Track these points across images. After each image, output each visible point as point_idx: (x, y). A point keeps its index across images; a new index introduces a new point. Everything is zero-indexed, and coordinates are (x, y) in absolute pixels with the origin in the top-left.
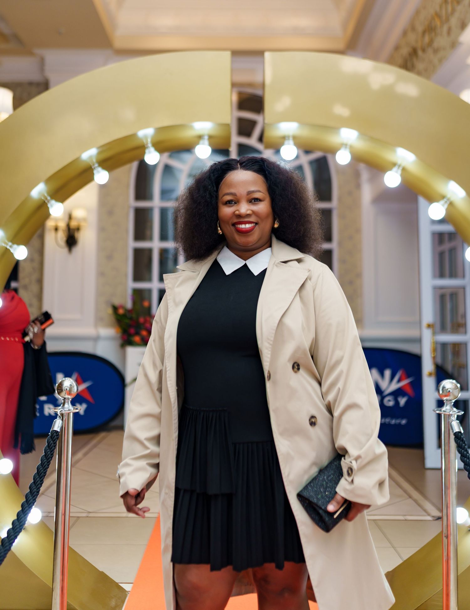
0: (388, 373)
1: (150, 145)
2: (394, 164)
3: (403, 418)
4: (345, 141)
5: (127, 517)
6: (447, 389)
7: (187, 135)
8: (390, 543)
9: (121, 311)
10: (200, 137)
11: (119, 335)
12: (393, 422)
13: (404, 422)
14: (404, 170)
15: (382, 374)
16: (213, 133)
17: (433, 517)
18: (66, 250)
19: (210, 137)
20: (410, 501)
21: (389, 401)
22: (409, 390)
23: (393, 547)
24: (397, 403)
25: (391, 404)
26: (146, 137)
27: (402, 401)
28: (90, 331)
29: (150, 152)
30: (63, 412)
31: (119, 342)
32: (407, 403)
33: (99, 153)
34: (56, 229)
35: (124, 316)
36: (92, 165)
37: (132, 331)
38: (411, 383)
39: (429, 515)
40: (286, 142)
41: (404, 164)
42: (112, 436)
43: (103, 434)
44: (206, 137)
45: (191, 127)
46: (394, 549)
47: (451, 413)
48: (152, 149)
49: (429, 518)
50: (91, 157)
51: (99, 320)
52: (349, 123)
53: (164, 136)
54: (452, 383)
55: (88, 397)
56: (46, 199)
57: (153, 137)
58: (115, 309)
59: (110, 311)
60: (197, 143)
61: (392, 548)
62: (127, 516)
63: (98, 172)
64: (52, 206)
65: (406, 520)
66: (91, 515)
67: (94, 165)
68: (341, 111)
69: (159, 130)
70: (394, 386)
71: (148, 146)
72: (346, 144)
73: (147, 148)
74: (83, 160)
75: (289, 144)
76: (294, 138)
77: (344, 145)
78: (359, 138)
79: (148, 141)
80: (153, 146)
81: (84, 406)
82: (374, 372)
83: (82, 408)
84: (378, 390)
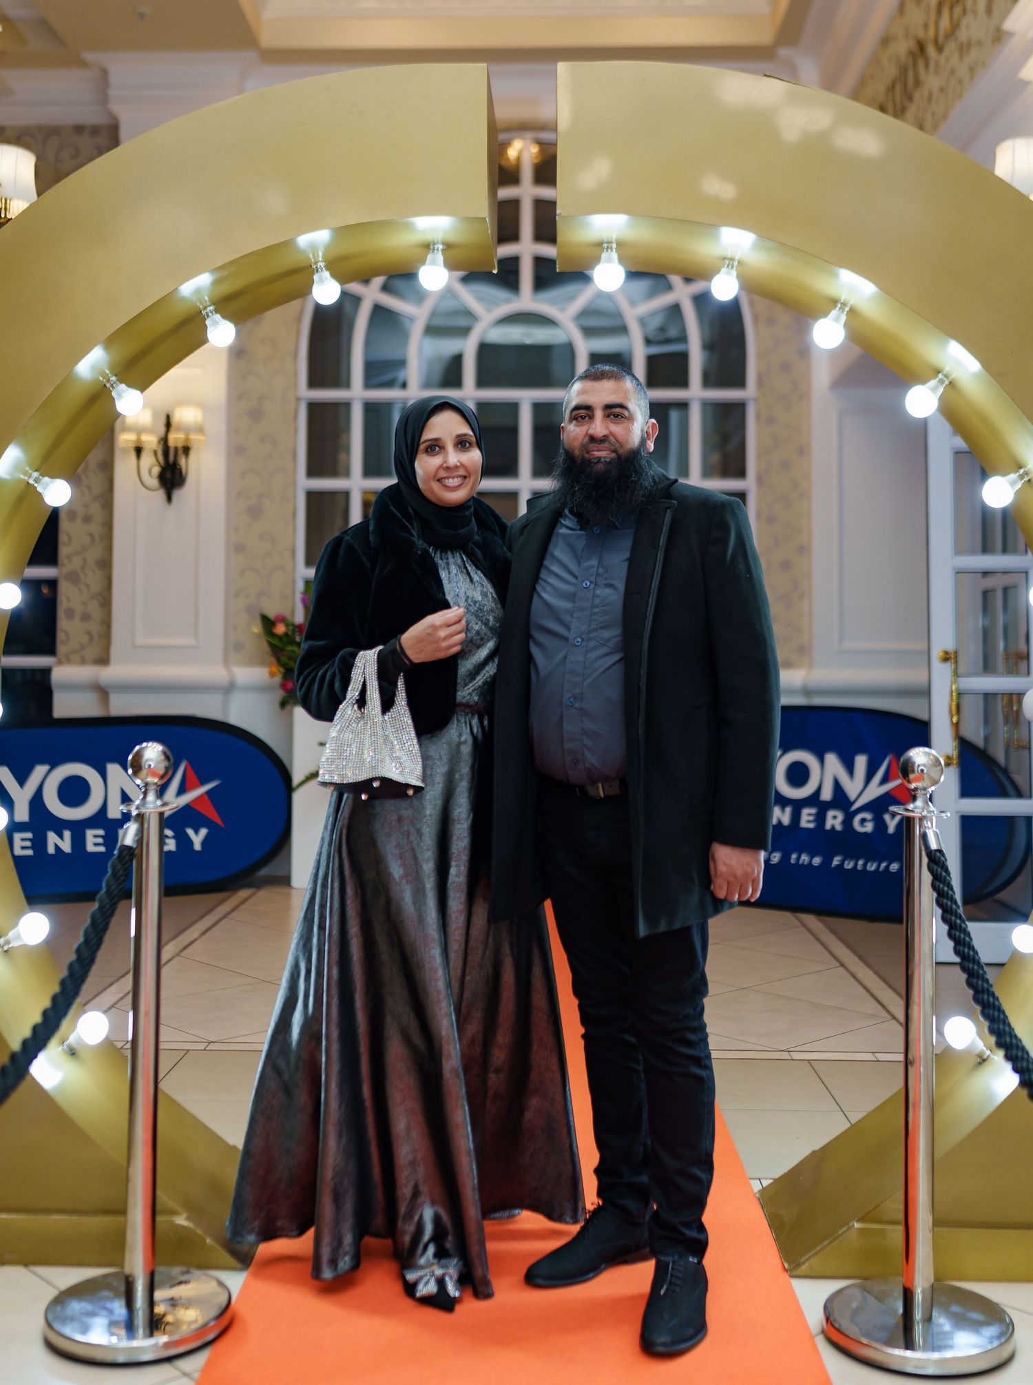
0: (861, 761)
2: (834, 302)
3: (892, 860)
4: (729, 253)
6: (919, 766)
7: (398, 242)
9: (280, 629)
10: (428, 247)
11: (278, 679)
13: (895, 867)
14: (853, 312)
16: (453, 238)
18: (160, 494)
19: (448, 246)
21: (864, 821)
24: (881, 826)
25: (869, 828)
26: (313, 246)
27: (894, 821)
28: (215, 672)
30: (143, 811)
31: (280, 694)
33: (216, 283)
34: (139, 450)
35: (287, 639)
36: (201, 308)
40: (604, 255)
41: (853, 301)
43: (243, 894)
44: (440, 248)
45: (409, 227)
47: (925, 813)
48: (326, 274)
50: (198, 291)
51: (233, 649)
52: (737, 215)
53: (351, 246)
54: (929, 754)
55: (211, 813)
56: (108, 380)
57: (328, 248)
58: (268, 623)
59: (257, 628)
60: (423, 262)
63: (215, 323)
64: (120, 395)
66: (214, 1047)
67: (205, 308)
68: (718, 187)
69: (342, 232)
70: (876, 790)
71: (319, 267)
72: (732, 259)
73: (317, 271)
74: (184, 299)
75: (609, 260)
76: (620, 245)
77: (728, 261)
78: (756, 246)
79: (318, 255)
80: (328, 268)
81: (203, 832)
82: (832, 759)
83: (197, 839)
84: (841, 799)
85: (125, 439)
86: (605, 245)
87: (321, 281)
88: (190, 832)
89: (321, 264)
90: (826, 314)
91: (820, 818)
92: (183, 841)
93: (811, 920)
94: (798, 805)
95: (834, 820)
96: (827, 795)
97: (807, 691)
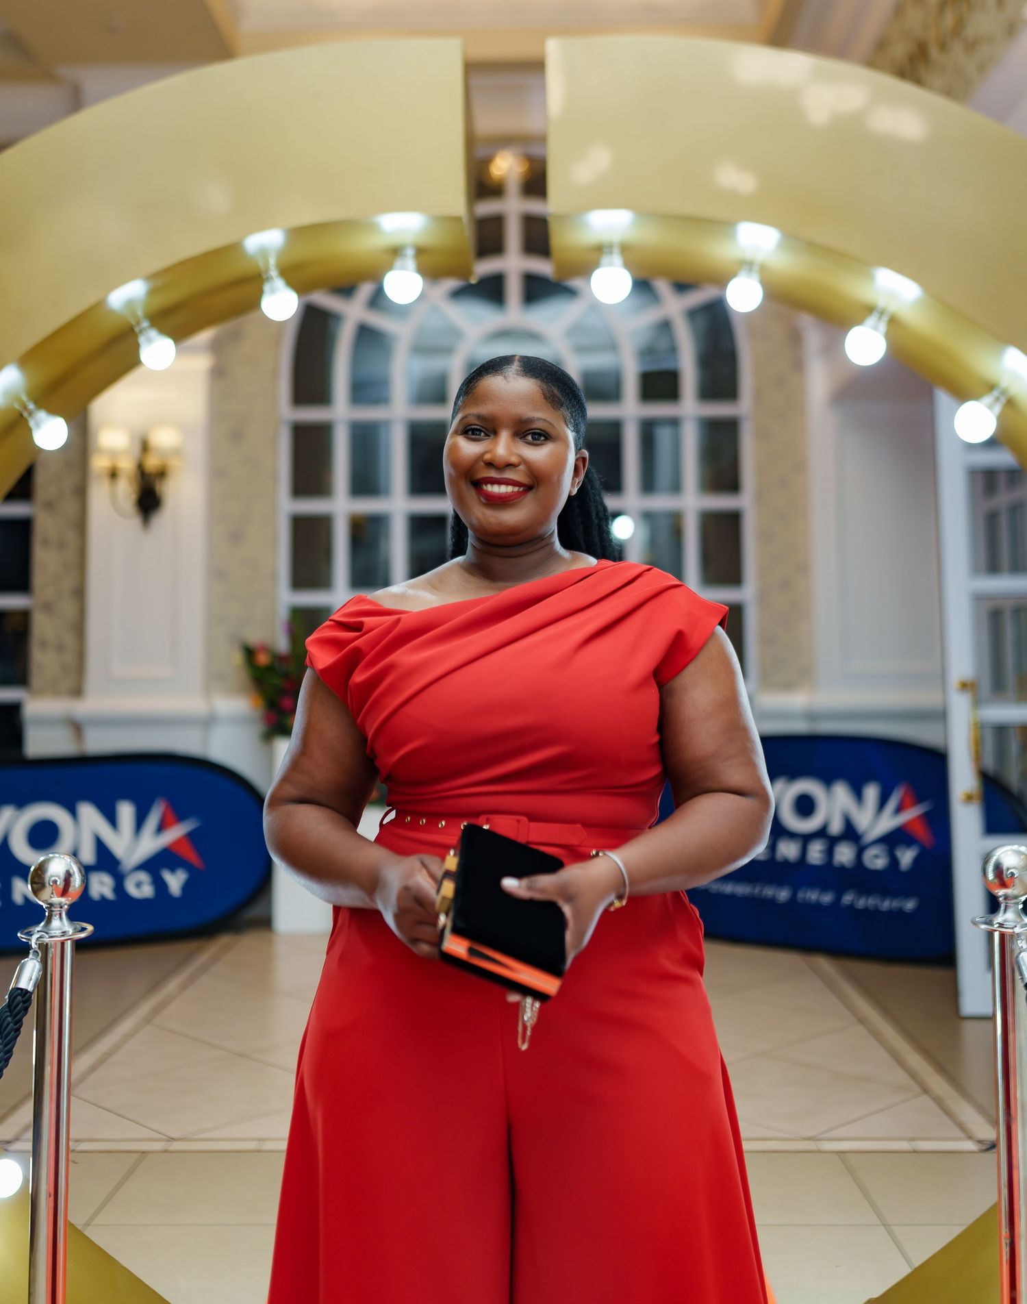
0: (872, 792)
1: (274, 273)
2: (870, 309)
3: (907, 895)
4: (748, 255)
5: (259, 1151)
6: (1008, 869)
7: (363, 245)
8: (878, 1214)
9: (263, 659)
10: (396, 252)
11: (259, 712)
12: (886, 905)
13: (910, 905)
14: (893, 322)
15: (858, 794)
16: (426, 240)
17: (980, 1142)
18: (135, 521)
19: (420, 252)
20: (925, 1101)
21: (876, 857)
22: (921, 832)
23: (884, 1225)
24: (894, 862)
25: (881, 864)
26: (263, 252)
27: (907, 857)
28: (192, 703)
29: (273, 291)
30: (46, 940)
31: (258, 728)
32: (917, 861)
33: (151, 293)
34: (113, 474)
35: (270, 669)
36: (133, 323)
37: (288, 703)
38: (926, 815)
39: (970, 1137)
40: (605, 260)
41: (893, 307)
42: (247, 943)
43: (224, 940)
44: (410, 252)
45: (373, 228)
46: (886, 1229)
47: (1017, 930)
48: (279, 283)
49: (970, 1146)
50: (130, 303)
51: (213, 680)
52: (758, 211)
53: (308, 251)
54: (1019, 853)
55: (190, 854)
56: (25, 407)
57: (282, 253)
58: (250, 653)
59: (237, 658)
60: (389, 267)
61: (882, 1227)
62: (258, 1148)
63: (150, 341)
64: (38, 425)
65: (915, 1152)
66: (176, 1146)
67: (138, 323)
68: (735, 178)
69: (296, 234)
70: (888, 823)
71: (270, 274)
72: (752, 261)
73: (269, 279)
74: (111, 312)
75: (611, 264)
76: (625, 248)
77: (746, 265)
78: (782, 246)
79: (270, 261)
80: (282, 276)
81: (182, 875)
82: (841, 790)
83: (175, 881)
84: (850, 833)
85: (99, 463)
86: (607, 248)
88: (167, 875)
90: (860, 322)
91: (830, 852)
92: (160, 885)
94: (806, 839)
95: (845, 854)
96: (836, 828)
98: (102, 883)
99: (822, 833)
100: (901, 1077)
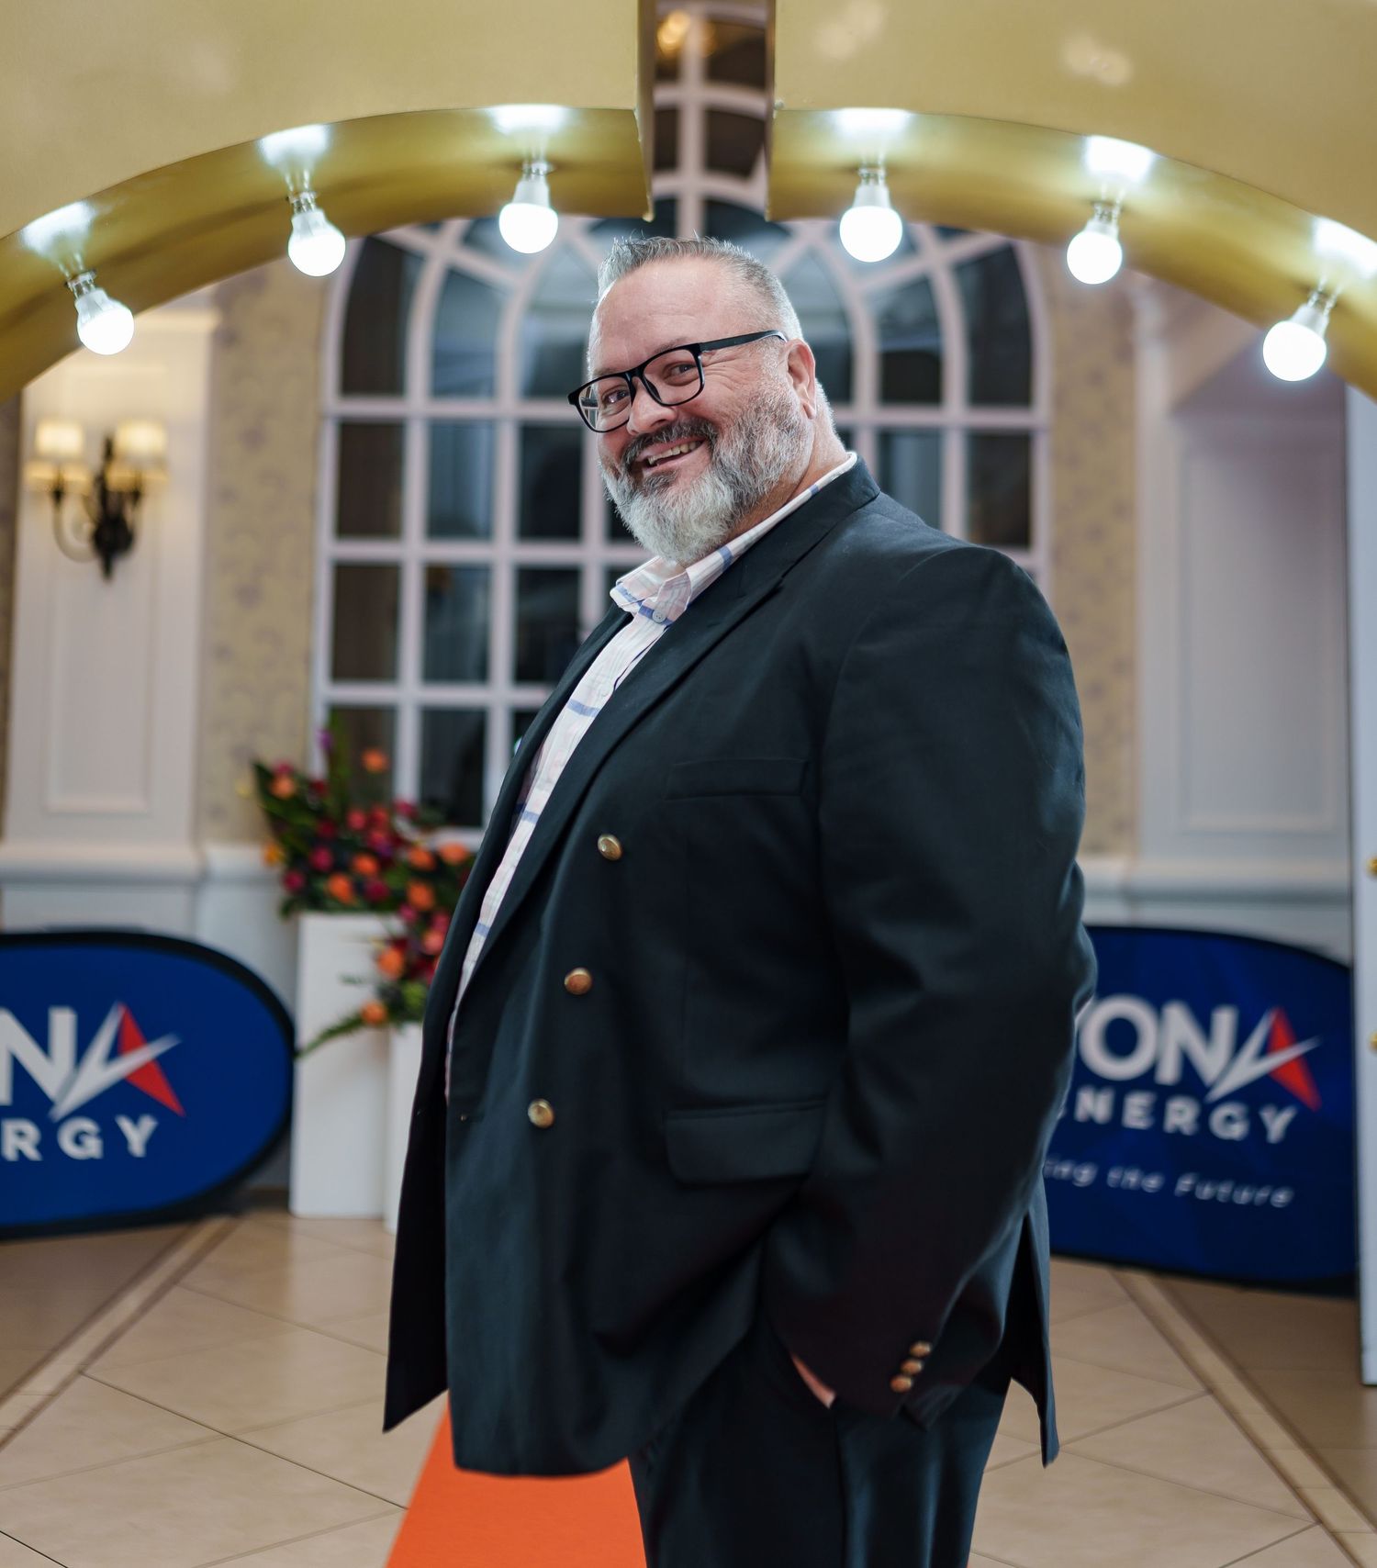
0: (1225, 1020)
2: (1304, 290)
3: (1277, 1186)
4: (1103, 192)
7: (460, 156)
9: (285, 787)
10: (517, 166)
11: (278, 870)
12: (1244, 1196)
13: (1281, 1198)
14: (1340, 311)
15: (1205, 1025)
16: (566, 150)
18: (93, 566)
19: (559, 167)
21: (1229, 1119)
22: (1300, 1084)
24: (1257, 1128)
25: (1237, 1131)
26: (292, 161)
27: (1277, 1123)
28: (175, 855)
31: (278, 894)
32: (1291, 1128)
33: (98, 224)
34: (58, 494)
35: (296, 802)
36: (67, 275)
37: (323, 858)
38: (1306, 1058)
40: (862, 191)
41: (1342, 287)
42: (251, 1228)
43: (213, 1226)
44: (541, 168)
45: (481, 125)
48: (318, 216)
50: (60, 240)
51: (206, 816)
53: (362, 162)
55: (162, 1091)
57: (322, 163)
58: (265, 777)
59: (245, 785)
63: (93, 307)
67: (75, 276)
68: (1094, 61)
69: (350, 131)
70: (1248, 1068)
71: (302, 201)
72: (1109, 204)
73: (300, 209)
74: (29, 254)
75: (872, 201)
76: (894, 172)
77: (1101, 207)
78: (1157, 174)
79: (302, 179)
80: (320, 203)
81: (148, 1124)
82: (1177, 1015)
83: (137, 1134)
84: (1191, 1082)
85: (37, 475)
86: (864, 171)
87: (307, 228)
88: (125, 1124)
89: (308, 197)
90: (1287, 314)
91: (1158, 1112)
92: (113, 1139)
93: (1143, 1283)
94: (1122, 1089)
95: (1181, 1115)
96: (1168, 1073)
97: (1131, 895)
98: (21, 1134)
99: (1146, 1081)
100: (1277, 1494)
